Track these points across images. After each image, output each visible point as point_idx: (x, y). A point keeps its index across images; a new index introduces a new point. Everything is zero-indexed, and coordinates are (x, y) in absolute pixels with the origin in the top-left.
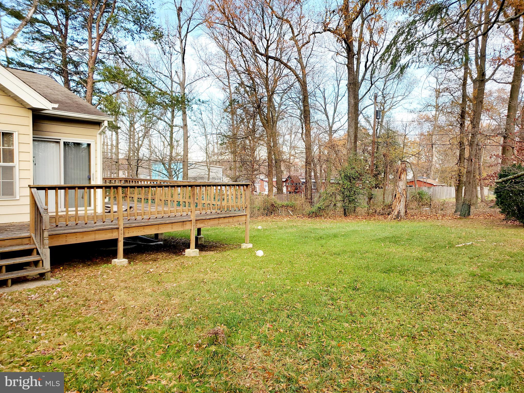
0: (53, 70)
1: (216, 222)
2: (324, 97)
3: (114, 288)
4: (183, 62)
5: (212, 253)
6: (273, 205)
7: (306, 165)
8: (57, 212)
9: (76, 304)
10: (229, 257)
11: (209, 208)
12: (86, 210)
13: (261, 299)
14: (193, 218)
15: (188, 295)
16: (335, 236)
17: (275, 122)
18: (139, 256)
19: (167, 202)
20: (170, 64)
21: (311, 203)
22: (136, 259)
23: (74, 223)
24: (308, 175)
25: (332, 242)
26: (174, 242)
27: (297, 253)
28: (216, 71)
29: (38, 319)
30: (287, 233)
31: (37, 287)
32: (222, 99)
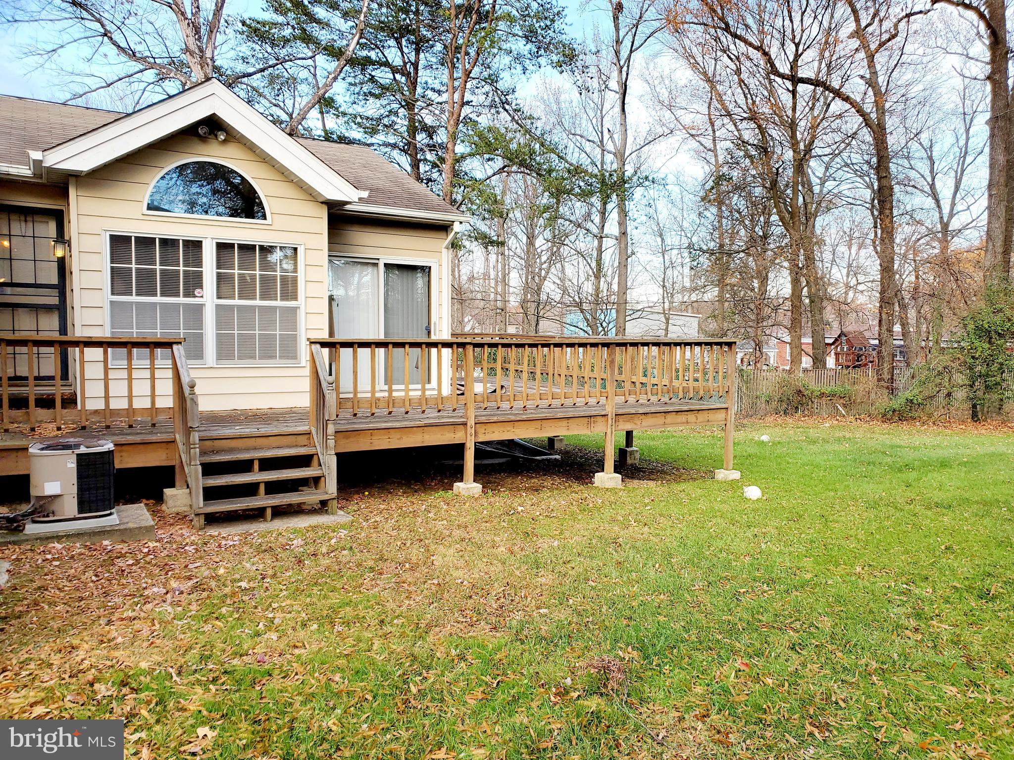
0: (394, 146)
1: (660, 419)
2: (930, 158)
3: (440, 539)
4: (623, 110)
5: (651, 484)
6: (800, 391)
7: (881, 307)
8: (373, 391)
9: (359, 565)
10: (682, 495)
11: (643, 391)
12: (424, 390)
13: (736, 596)
14: (610, 410)
15: (576, 568)
16: (944, 464)
17: (810, 217)
18: (509, 480)
19: (570, 378)
20: (599, 120)
21: (892, 391)
22: (502, 486)
23: (385, 412)
24: (884, 328)
25: (934, 478)
26: (581, 457)
27: (842, 499)
28: (687, 119)
29: (284, 587)
30: (826, 452)
31: (310, 526)
32: (700, 180)
